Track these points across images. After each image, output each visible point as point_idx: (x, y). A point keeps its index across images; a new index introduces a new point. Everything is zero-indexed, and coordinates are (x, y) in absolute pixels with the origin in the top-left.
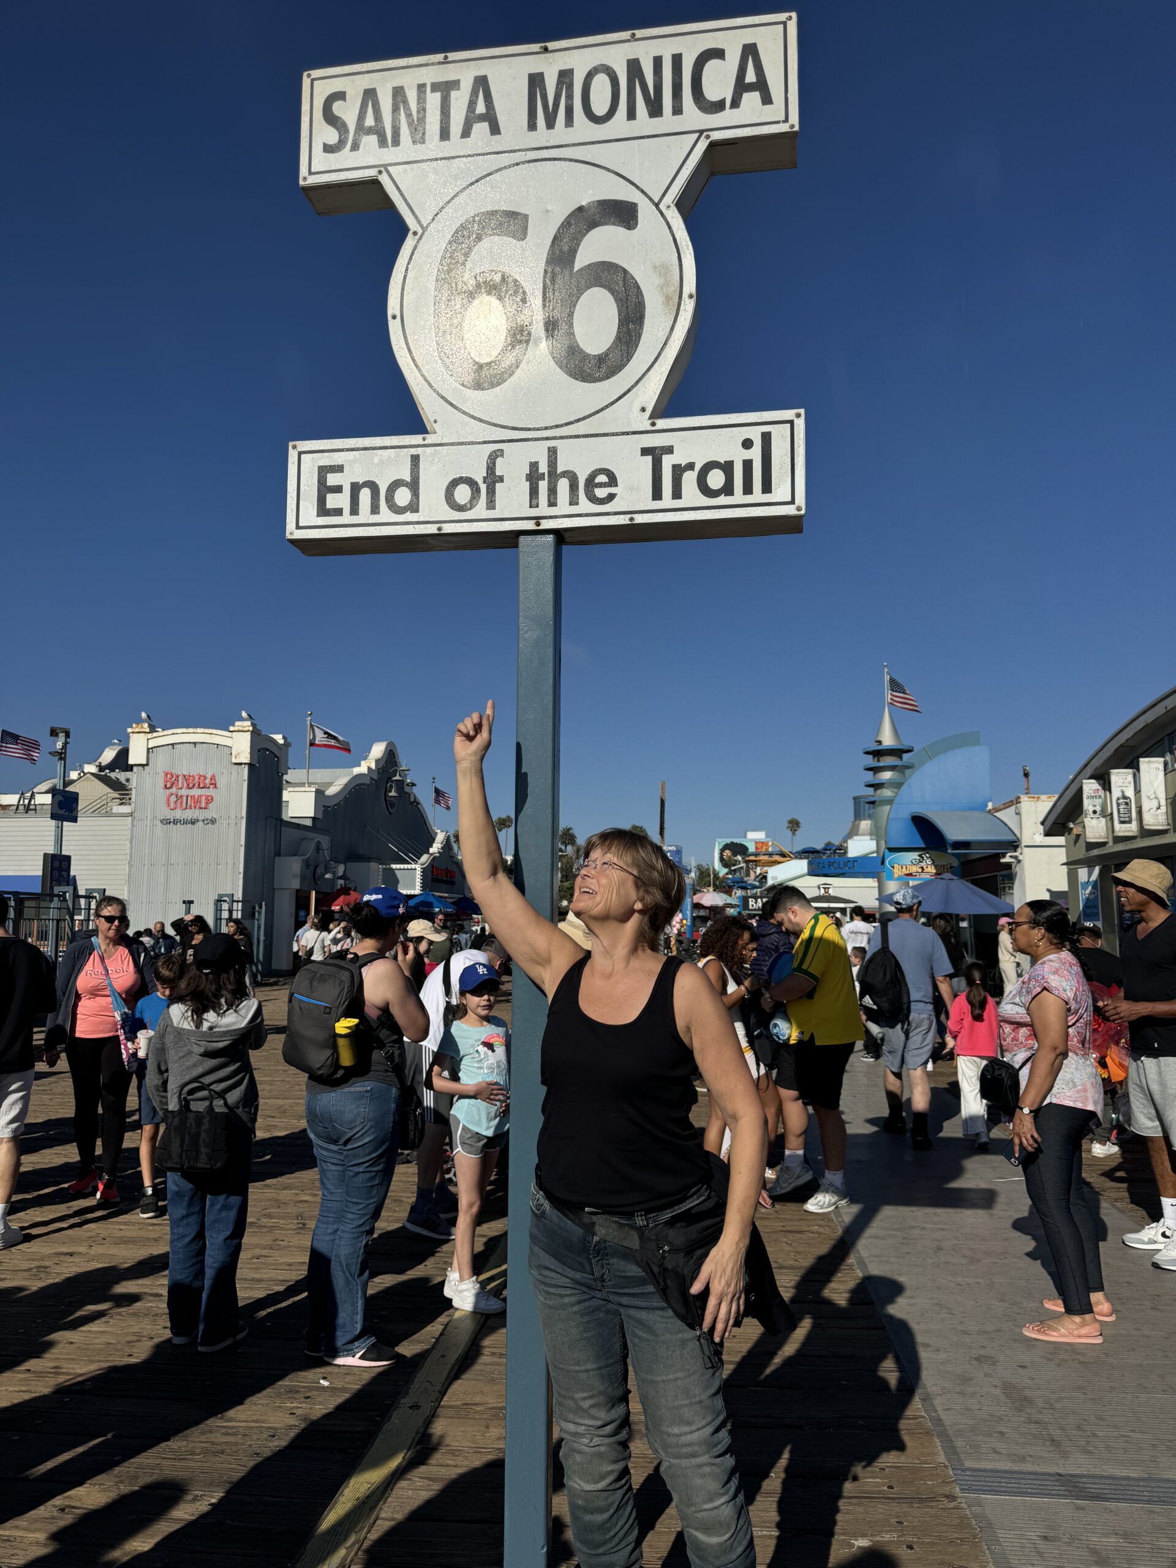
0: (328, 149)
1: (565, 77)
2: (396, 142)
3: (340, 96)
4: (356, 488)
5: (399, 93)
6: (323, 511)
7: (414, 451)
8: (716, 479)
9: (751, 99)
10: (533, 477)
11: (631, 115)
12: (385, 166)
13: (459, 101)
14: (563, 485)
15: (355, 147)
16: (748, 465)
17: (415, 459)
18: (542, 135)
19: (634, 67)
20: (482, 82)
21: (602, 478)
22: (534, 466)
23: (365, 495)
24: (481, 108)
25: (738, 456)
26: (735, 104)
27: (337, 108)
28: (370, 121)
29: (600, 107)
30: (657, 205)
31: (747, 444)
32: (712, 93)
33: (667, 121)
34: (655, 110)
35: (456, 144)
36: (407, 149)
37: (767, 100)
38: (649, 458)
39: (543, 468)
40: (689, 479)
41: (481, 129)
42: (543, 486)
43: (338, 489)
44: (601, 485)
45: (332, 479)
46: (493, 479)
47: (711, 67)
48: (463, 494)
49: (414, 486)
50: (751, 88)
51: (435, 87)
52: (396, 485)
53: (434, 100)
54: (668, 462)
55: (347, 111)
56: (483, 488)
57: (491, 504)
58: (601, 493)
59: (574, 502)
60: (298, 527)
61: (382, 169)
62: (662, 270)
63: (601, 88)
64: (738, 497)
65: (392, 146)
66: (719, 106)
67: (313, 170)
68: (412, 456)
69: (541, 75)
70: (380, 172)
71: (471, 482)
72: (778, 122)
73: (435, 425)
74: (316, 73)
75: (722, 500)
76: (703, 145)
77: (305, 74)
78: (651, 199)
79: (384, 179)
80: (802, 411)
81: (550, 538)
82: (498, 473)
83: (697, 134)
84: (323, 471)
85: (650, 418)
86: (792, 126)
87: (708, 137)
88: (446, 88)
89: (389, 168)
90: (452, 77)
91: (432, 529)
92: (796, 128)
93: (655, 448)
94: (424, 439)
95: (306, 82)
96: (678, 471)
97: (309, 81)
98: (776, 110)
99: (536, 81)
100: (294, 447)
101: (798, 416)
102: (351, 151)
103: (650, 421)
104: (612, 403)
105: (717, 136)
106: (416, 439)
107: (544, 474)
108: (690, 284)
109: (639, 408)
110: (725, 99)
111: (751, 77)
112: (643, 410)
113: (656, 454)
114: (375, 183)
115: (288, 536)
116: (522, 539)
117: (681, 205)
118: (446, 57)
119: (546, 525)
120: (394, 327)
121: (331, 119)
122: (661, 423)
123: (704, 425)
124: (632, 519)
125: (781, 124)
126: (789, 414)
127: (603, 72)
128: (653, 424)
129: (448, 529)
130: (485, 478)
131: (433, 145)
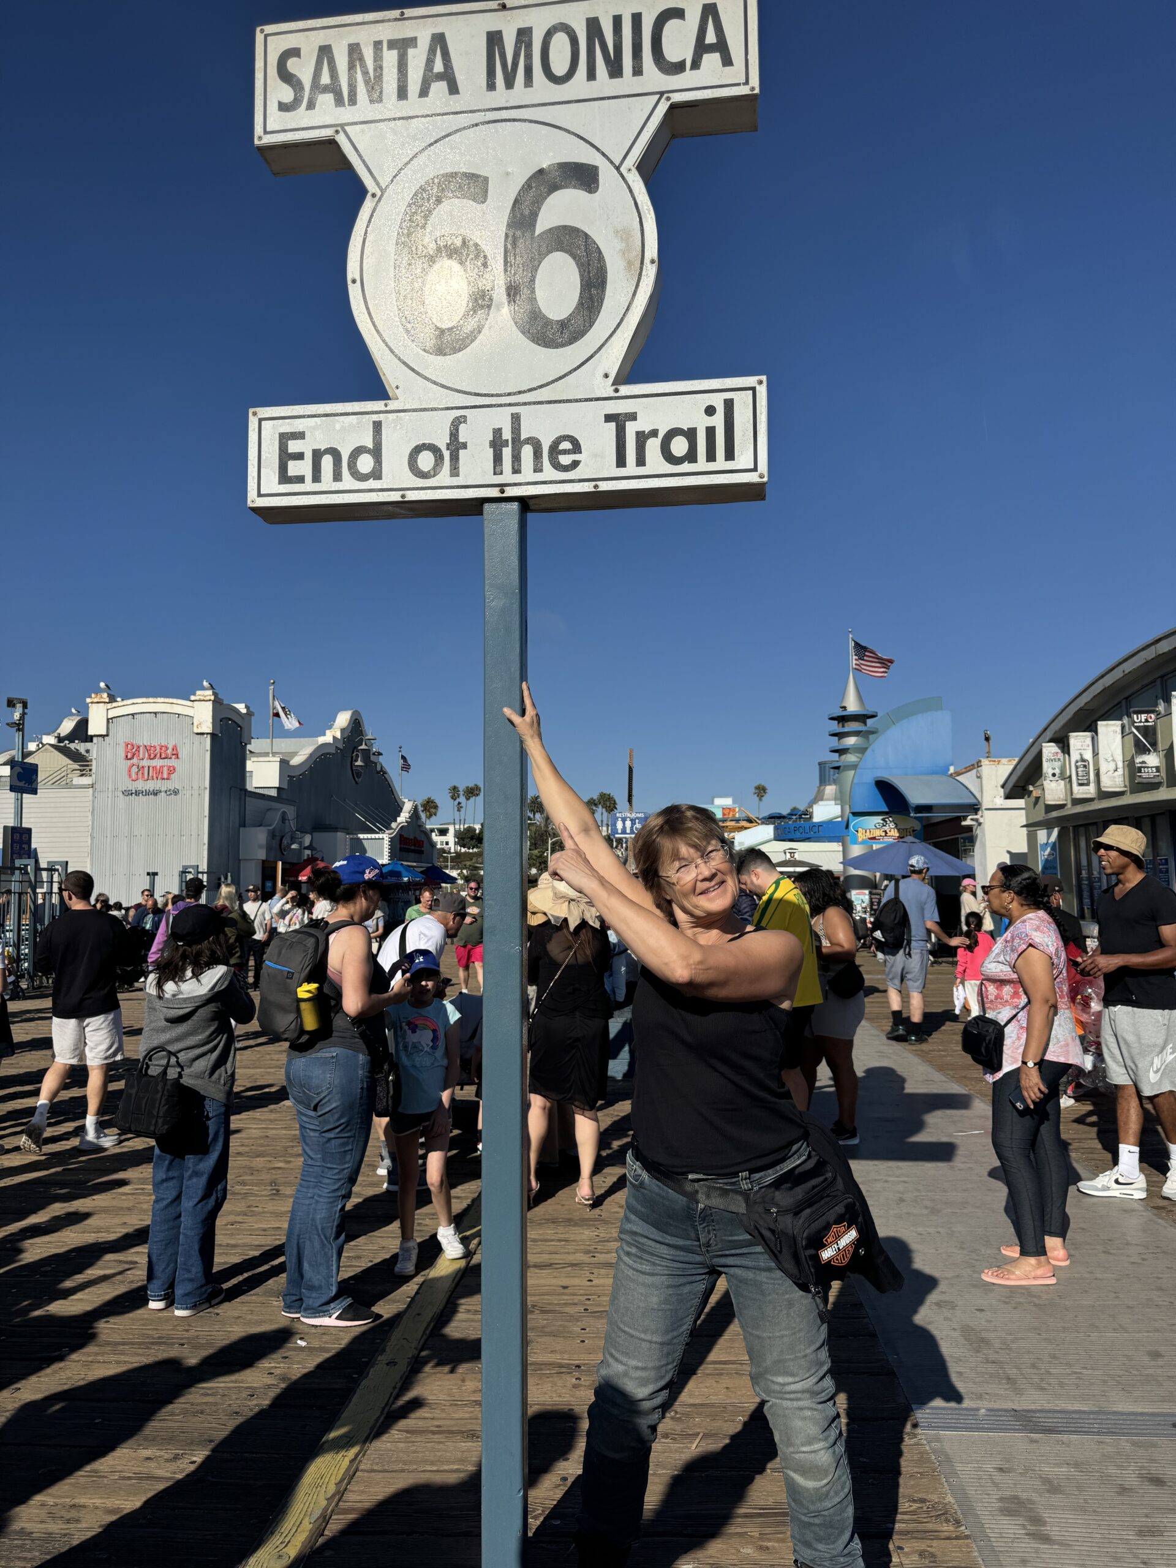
0: (283, 107)
1: (524, 35)
2: (353, 101)
3: (295, 52)
4: (317, 455)
5: (354, 50)
6: (284, 478)
7: (375, 417)
8: (679, 446)
9: (712, 60)
10: (497, 444)
11: (591, 75)
12: (342, 126)
13: (417, 58)
14: (527, 452)
15: (311, 106)
16: (711, 432)
17: (377, 426)
18: (501, 95)
19: (593, 26)
20: (439, 40)
21: (566, 445)
22: (498, 432)
23: (327, 462)
24: (439, 67)
25: (702, 423)
26: (696, 65)
27: (292, 64)
28: (325, 79)
29: (560, 66)
30: (618, 168)
31: (710, 411)
32: (672, 54)
33: (628, 82)
34: (615, 70)
35: (414, 104)
36: (364, 107)
37: (727, 61)
38: (613, 425)
39: (507, 435)
40: (653, 446)
41: (439, 88)
42: (507, 453)
43: (300, 456)
44: (565, 452)
45: (293, 446)
46: (456, 446)
47: (671, 27)
48: (426, 461)
49: (376, 452)
50: (711, 49)
51: (392, 44)
52: (358, 451)
53: (390, 57)
54: (631, 428)
55: (302, 69)
56: (447, 454)
57: (455, 471)
58: (565, 460)
59: (538, 469)
60: (260, 495)
61: (339, 129)
62: (623, 235)
63: (560, 45)
64: (702, 464)
65: (349, 105)
66: (679, 68)
67: (268, 130)
68: (374, 422)
69: (500, 32)
70: (337, 132)
71: (434, 449)
72: (738, 84)
73: (397, 391)
74: (269, 29)
75: (686, 467)
76: (663, 107)
77: (258, 29)
78: (612, 162)
79: (341, 139)
80: (764, 378)
81: (515, 506)
82: (461, 440)
83: (658, 96)
84: (284, 438)
85: (613, 384)
86: (753, 89)
87: (668, 99)
88: (403, 45)
89: (347, 128)
90: (409, 34)
91: (395, 497)
92: (757, 91)
93: (619, 415)
94: (386, 405)
95: (259, 38)
96: (642, 438)
97: (262, 36)
98: (735, 73)
99: (494, 39)
100: (255, 414)
101: (760, 382)
102: (307, 109)
103: (614, 387)
104: (575, 369)
105: (677, 98)
106: (378, 405)
107: (507, 440)
108: (652, 250)
109: (602, 374)
110: (684, 61)
111: (711, 38)
112: (606, 376)
113: (618, 421)
114: (332, 143)
115: (250, 504)
116: (486, 506)
117: (641, 167)
118: (402, 14)
119: (510, 492)
120: (354, 291)
121: (286, 76)
122: (625, 390)
123: (667, 391)
124: (596, 486)
125: (742, 87)
126: (750, 381)
127: (562, 30)
128: (617, 391)
129: (412, 496)
130: (448, 445)
131: (391, 105)
